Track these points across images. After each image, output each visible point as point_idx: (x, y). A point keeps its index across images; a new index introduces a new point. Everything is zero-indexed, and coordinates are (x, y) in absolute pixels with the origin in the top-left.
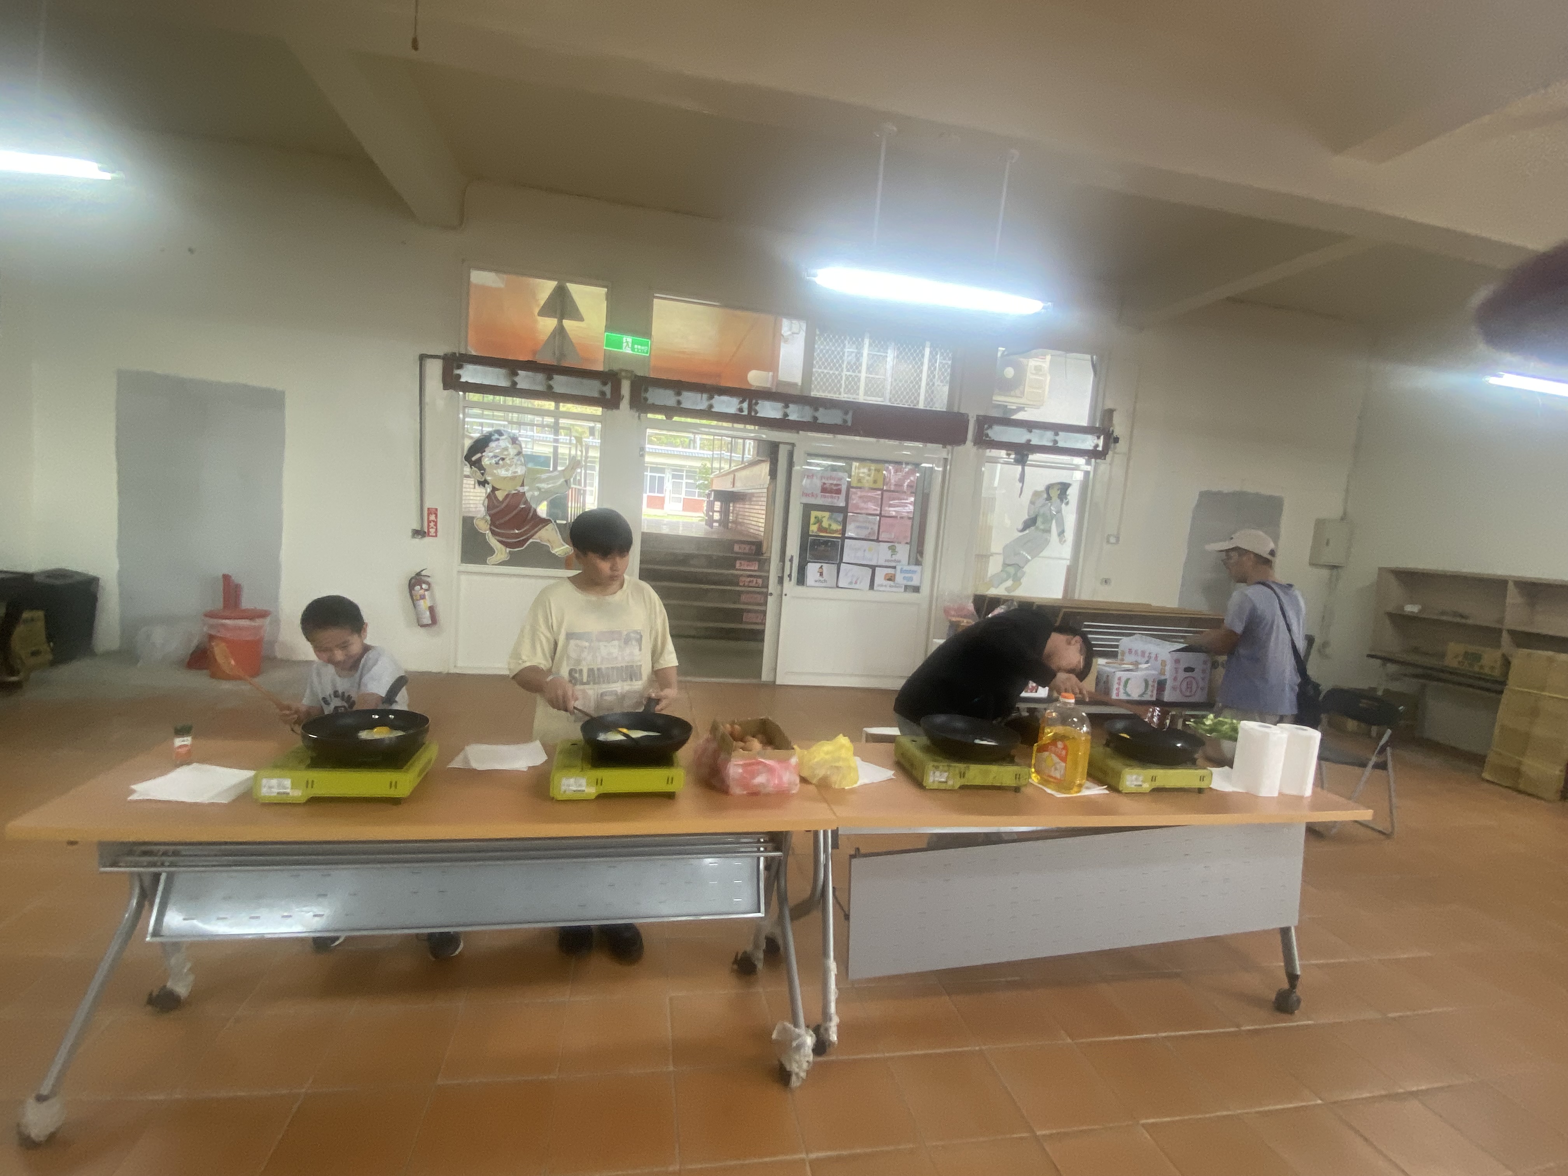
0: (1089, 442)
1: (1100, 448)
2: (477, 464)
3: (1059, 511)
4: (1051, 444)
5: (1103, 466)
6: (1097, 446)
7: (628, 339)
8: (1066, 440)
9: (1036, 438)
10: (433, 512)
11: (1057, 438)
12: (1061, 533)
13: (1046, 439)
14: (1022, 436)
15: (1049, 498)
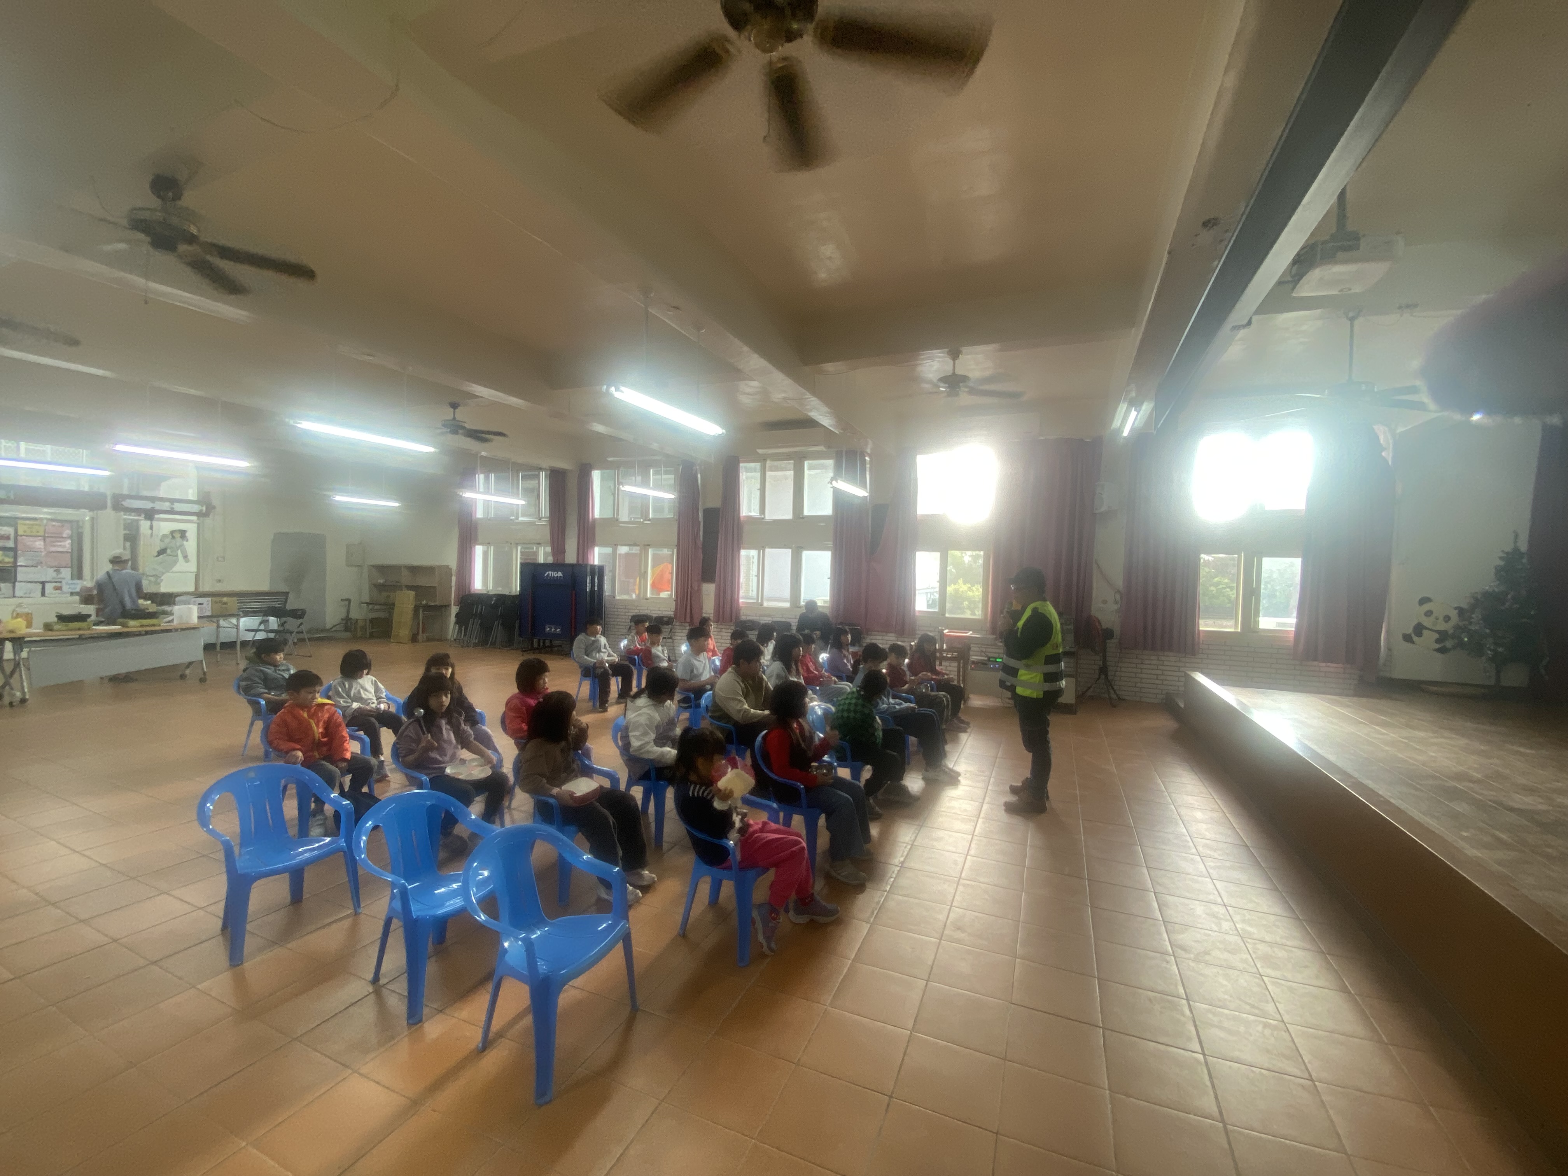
0: (196, 508)
1: (204, 511)
3: (182, 545)
4: (169, 509)
5: (208, 521)
6: (202, 510)
8: (178, 507)
9: (158, 506)
11: (173, 506)
12: (185, 557)
13: (166, 506)
14: (148, 505)
15: (173, 537)
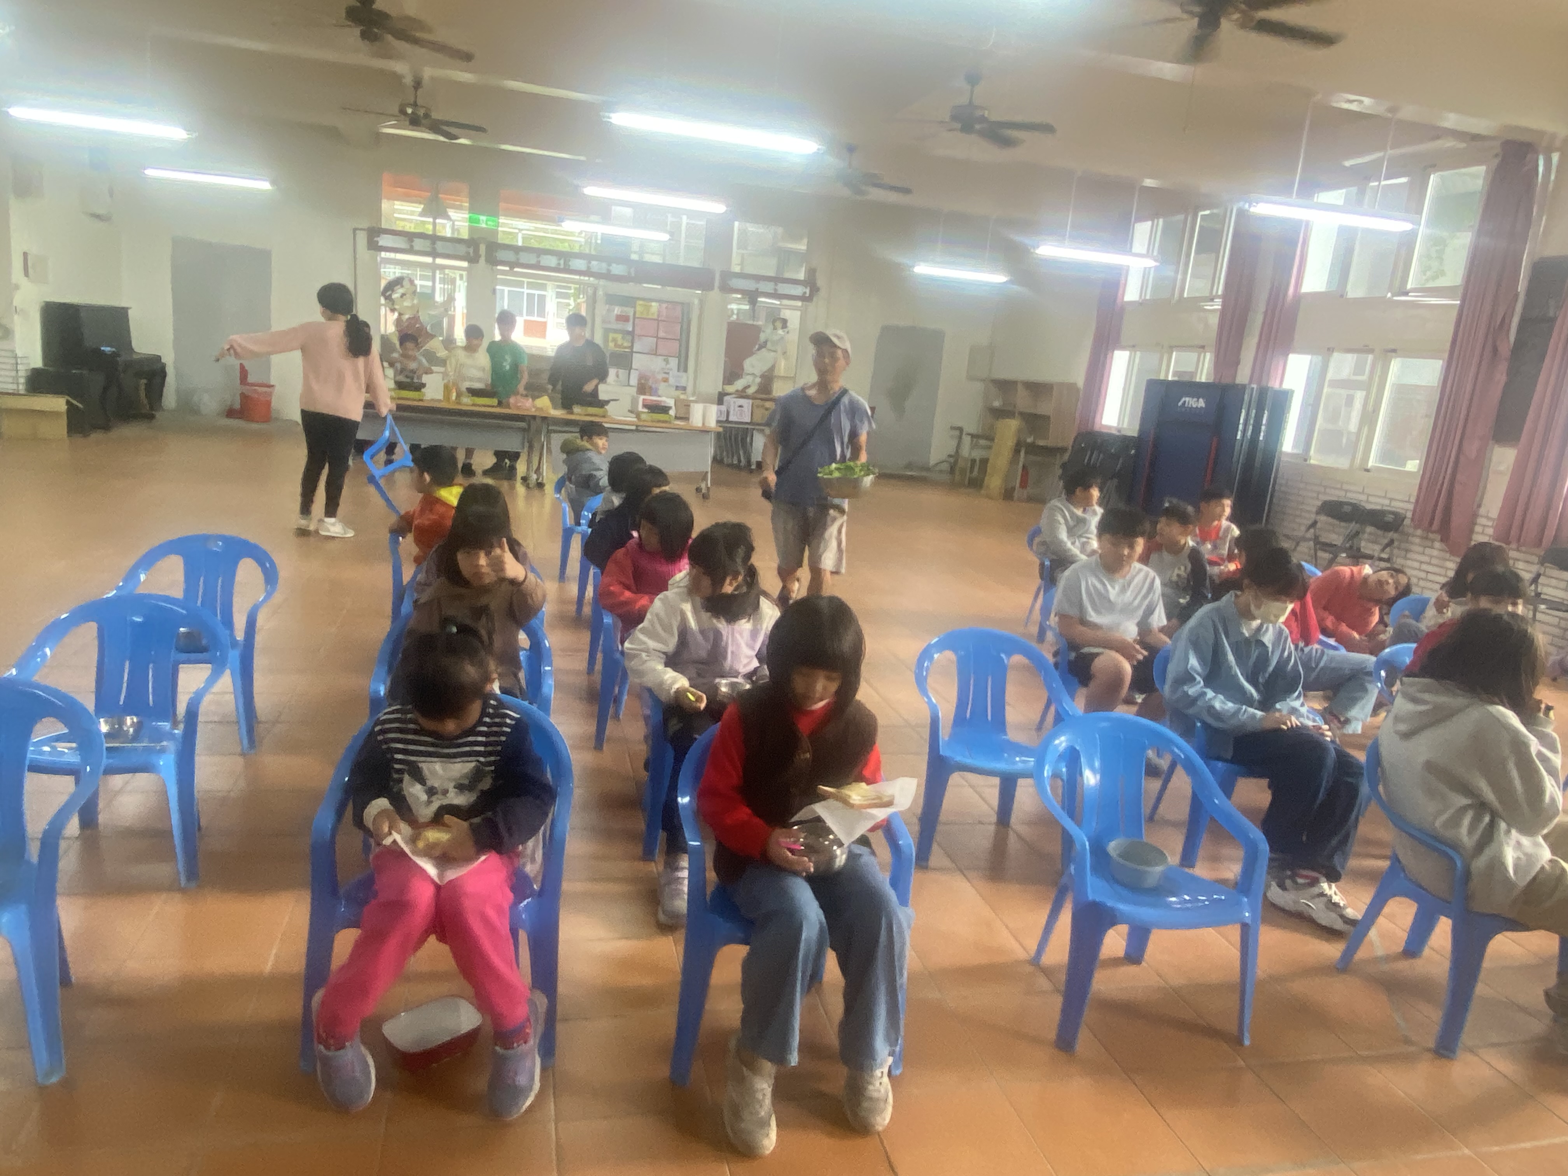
0: (799, 290)
1: (807, 295)
2: (388, 298)
4: (772, 291)
5: (811, 305)
6: (805, 293)
7: (483, 218)
8: (783, 289)
9: (763, 286)
11: (776, 287)
13: (770, 287)
14: (750, 285)
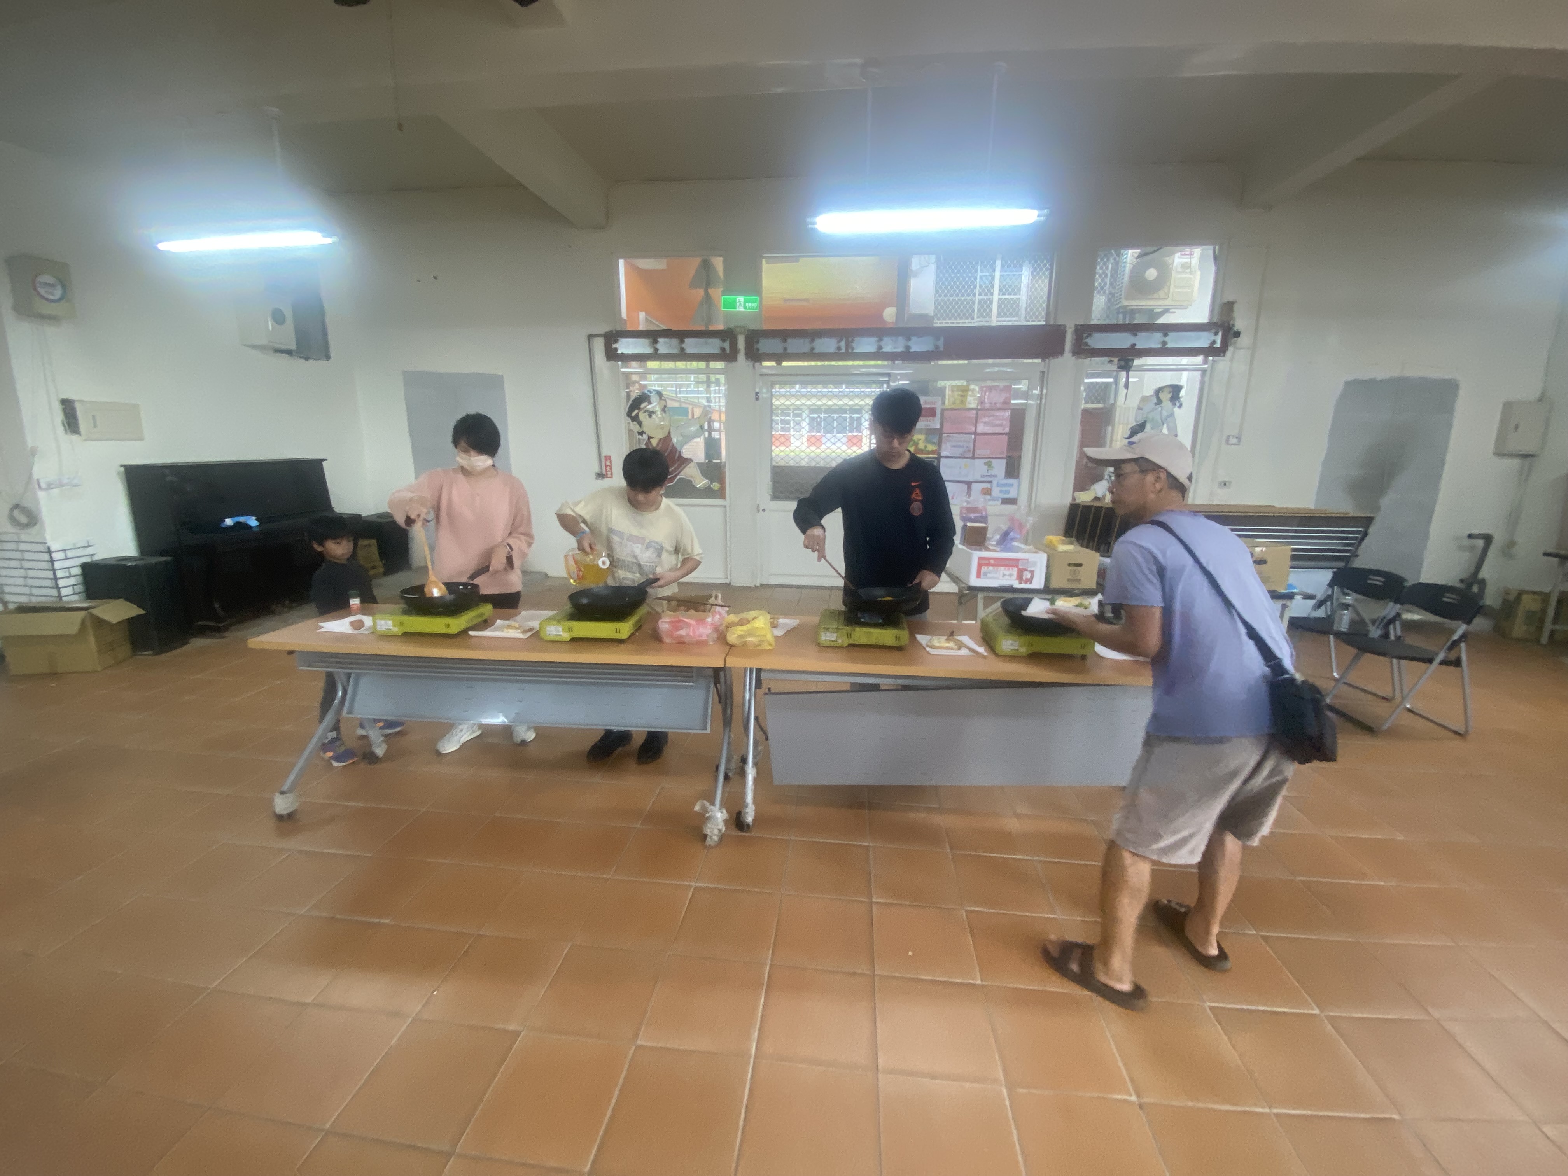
0: (1203, 340)
2: (635, 419)
4: (1159, 346)
5: (1222, 364)
6: (1214, 342)
7: (740, 299)
8: (1176, 341)
10: (608, 458)
11: (1167, 339)
13: (1154, 341)
14: (1126, 341)
15: (1159, 402)
